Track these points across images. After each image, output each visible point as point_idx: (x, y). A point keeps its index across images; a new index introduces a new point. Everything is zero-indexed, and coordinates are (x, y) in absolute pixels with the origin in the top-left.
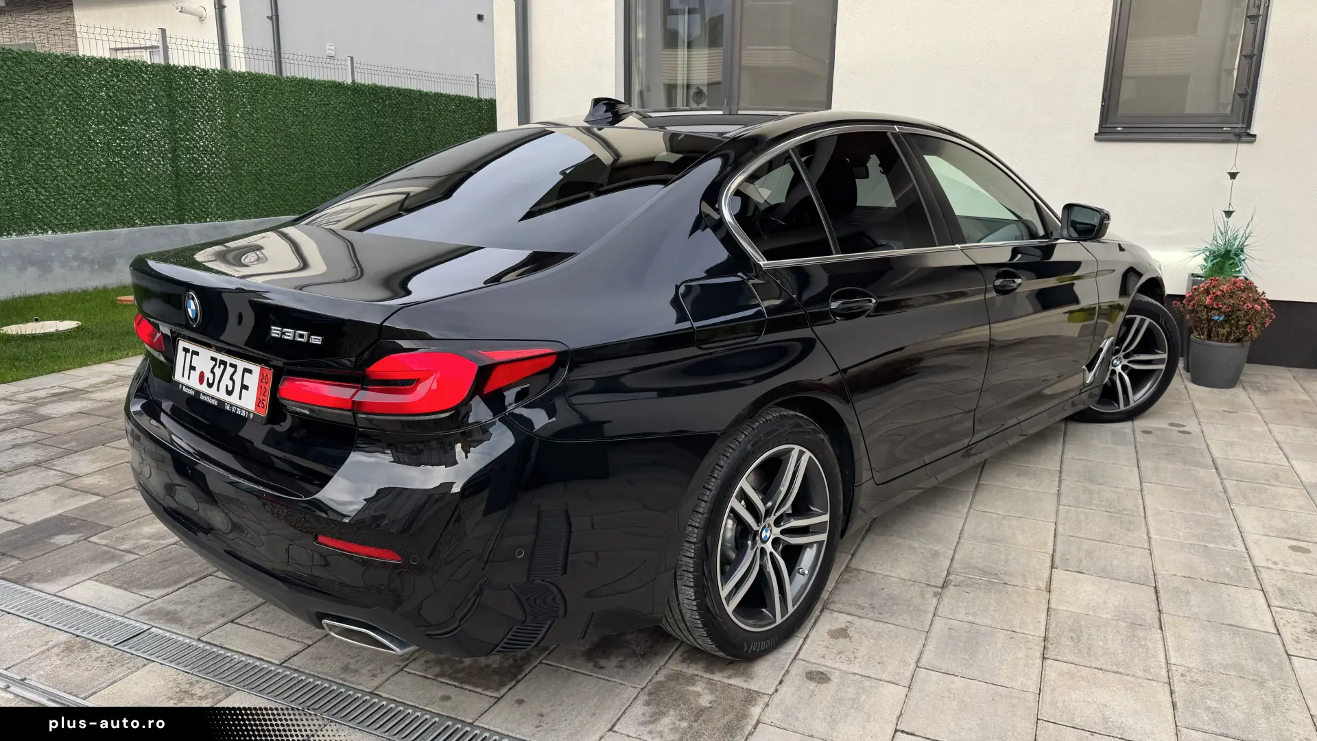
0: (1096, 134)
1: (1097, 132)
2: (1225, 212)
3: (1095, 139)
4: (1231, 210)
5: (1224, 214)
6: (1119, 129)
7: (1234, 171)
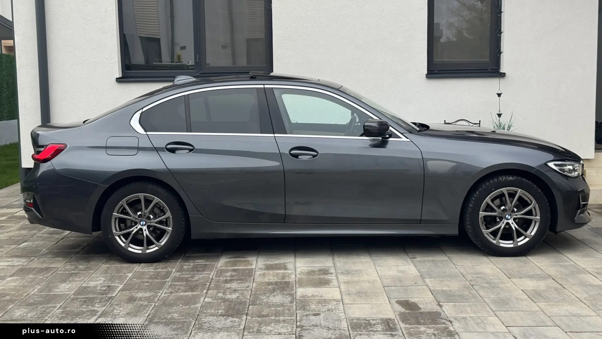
0: (426, 75)
1: (427, 73)
2: (498, 114)
3: (427, 77)
4: (500, 113)
5: (497, 116)
6: (437, 71)
7: (499, 92)
